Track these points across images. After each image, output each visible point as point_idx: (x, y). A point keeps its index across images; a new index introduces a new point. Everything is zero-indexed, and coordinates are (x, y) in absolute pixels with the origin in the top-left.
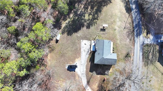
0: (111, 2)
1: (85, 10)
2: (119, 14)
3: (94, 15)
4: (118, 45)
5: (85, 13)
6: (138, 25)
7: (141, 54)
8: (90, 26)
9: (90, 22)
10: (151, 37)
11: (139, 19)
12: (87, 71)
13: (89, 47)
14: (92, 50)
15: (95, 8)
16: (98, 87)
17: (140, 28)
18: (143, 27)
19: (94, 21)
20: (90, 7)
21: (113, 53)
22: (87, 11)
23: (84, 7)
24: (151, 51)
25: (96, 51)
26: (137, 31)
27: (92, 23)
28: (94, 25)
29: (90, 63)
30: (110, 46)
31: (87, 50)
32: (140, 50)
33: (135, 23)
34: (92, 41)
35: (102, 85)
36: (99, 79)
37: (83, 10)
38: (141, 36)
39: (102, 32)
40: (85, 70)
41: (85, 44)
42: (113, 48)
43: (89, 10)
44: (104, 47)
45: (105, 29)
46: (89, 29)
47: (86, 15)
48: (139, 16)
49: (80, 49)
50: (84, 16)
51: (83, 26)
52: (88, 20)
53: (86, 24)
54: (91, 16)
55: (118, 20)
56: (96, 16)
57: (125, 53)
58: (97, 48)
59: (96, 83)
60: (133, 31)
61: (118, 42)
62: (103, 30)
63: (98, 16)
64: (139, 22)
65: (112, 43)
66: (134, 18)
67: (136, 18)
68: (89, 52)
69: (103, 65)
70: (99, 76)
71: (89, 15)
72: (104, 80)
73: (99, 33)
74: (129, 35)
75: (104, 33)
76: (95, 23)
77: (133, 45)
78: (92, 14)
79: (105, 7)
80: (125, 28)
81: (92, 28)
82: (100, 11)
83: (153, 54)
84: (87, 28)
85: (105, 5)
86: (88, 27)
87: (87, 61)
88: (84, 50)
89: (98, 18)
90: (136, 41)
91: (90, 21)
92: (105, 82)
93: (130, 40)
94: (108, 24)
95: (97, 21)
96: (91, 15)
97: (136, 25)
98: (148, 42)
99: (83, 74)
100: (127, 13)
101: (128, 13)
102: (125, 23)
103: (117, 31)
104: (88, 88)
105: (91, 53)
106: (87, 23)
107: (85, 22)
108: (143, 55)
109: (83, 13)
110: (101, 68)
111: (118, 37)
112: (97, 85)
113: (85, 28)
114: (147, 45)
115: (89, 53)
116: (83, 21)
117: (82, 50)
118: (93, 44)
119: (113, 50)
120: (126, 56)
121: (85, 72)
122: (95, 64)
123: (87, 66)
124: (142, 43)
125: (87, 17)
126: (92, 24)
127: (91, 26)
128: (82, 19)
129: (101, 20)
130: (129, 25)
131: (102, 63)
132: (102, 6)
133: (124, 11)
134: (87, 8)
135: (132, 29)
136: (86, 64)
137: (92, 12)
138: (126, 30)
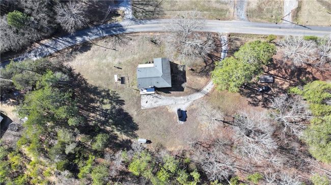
0: (79, 74)
1: (98, 110)
3: (103, 97)
4: (142, 57)
7: (148, 22)
8: (121, 100)
9: (114, 101)
12: (184, 95)
13: (149, 96)
14: (154, 92)
15: (92, 96)
16: (202, 76)
19: (111, 95)
20: (91, 104)
21: (153, 62)
22: (98, 108)
23: (93, 112)
25: (154, 87)
27: (115, 98)
28: (117, 94)
29: (172, 92)
30: (145, 68)
31: (155, 99)
32: (143, 24)
34: (141, 93)
35: (198, 71)
36: (191, 77)
37: (98, 113)
38: (122, 23)
39: (126, 81)
40: (182, 97)
41: (147, 102)
42: (147, 63)
43: (96, 105)
44: (148, 76)
45: (121, 78)
46: (124, 101)
47: (104, 109)
48: (93, 29)
49: (155, 108)
50: (107, 110)
51: (122, 110)
52: (112, 105)
53: (117, 107)
54: (105, 101)
55: (104, 61)
56: (103, 93)
57: (150, 46)
58: (150, 87)
59: (197, 80)
60: (116, 36)
61: (136, 57)
62: (122, 80)
63: (104, 91)
64: (103, 29)
65: (140, 66)
66: (97, 37)
68: (157, 95)
69: (171, 73)
70: (187, 78)
71: (104, 104)
73: (128, 86)
75: (126, 78)
76: (114, 94)
78: (101, 99)
79: (88, 82)
80: (115, 50)
81: (122, 96)
82: (96, 88)
83: (146, 4)
84: (124, 104)
86: (122, 102)
87: (170, 96)
88: (155, 102)
89: (106, 90)
90: (132, 30)
92: (194, 68)
93: (131, 40)
94: (113, 74)
95: (110, 92)
96: (102, 101)
98: (130, 13)
99: (188, 99)
102: (107, 50)
103: (121, 61)
104: (205, 89)
105: (157, 93)
106: (116, 105)
107: (114, 107)
108: (149, 19)
109: (103, 112)
110: (176, 77)
111: (130, 58)
112: (199, 79)
113: (124, 107)
115: (159, 96)
116: (114, 111)
117: (156, 105)
118: (145, 91)
119: (150, 63)
120: (155, 43)
121: (186, 98)
122: (172, 84)
123: (176, 96)
125: (107, 107)
126: (117, 98)
127: (119, 99)
128: (111, 112)
129: (108, 85)
131: (170, 76)
134: (94, 108)
136: (173, 97)
137: (98, 100)
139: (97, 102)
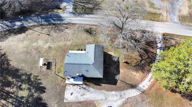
1: (11, 97)
2: (25, 42)
3: (23, 81)
4: (74, 44)
5: (17, 96)
6: (47, 19)
7: (86, 16)
8: (41, 87)
9: (34, 87)
10: (64, 4)
11: (37, 17)
12: (116, 90)
13: (76, 86)
14: (81, 83)
15: (10, 79)
16: (137, 71)
17: (51, 17)
18: (50, 13)
19: (32, 79)
20: (7, 89)
21: (85, 50)
22: (13, 94)
23: (5, 99)
24: (83, 5)
25: (83, 76)
26: (54, 20)
27: (35, 84)
28: (39, 79)
29: (103, 85)
30: (75, 54)
31: (82, 91)
32: (81, 17)
33: (43, 23)
34: (67, 82)
35: (133, 65)
36: (126, 70)
37: (10, 100)
38: (62, 15)
39: (53, 67)
40: (114, 93)
41: (72, 94)
42: (79, 50)
43: (11, 90)
44: (76, 62)
45: (48, 63)
46: (45, 88)
47: (20, 96)
48: (34, 17)
49: (80, 102)
50: (22, 98)
51: (40, 99)
52: (30, 91)
53: (36, 95)
54: (24, 86)
55: (35, 44)
56: (24, 77)
57: (85, 35)
58: (77, 75)
59: (131, 74)
60: (54, 24)
61: (69, 43)
62: (48, 65)
63: (26, 74)
64: (42, 18)
65: (70, 52)
66: (36, 24)
67: (36, 22)
68: (84, 86)
69: (104, 64)
70: (121, 71)
71: (21, 89)
72: (126, 63)
73: (54, 72)
74: (60, 30)
75: (54, 64)
76: (36, 79)
77: (74, 25)
78: (20, 83)
79: (11, 63)
80: (49, 35)
81: (44, 83)
82: (17, 70)
84: (44, 92)
85: (8, 64)
86: (42, 90)
87: (100, 90)
88: (82, 95)
89: (28, 73)
90: (70, 21)
91: (32, 87)
92: (129, 61)
93: (67, 28)
94: (39, 57)
95: (32, 76)
96: (21, 85)
97: (45, 21)
98: (71, 8)
99: (121, 96)
100: (27, 32)
101: (27, 30)
102: (41, 34)
103: (51, 46)
104: (141, 86)
105: (86, 84)
106: (35, 92)
107: (32, 95)
108: (88, 14)
109: (17, 100)
110: (109, 68)
111: (61, 44)
112: (134, 73)
113: (44, 96)
114: (75, 9)
115: (87, 87)
116: (30, 100)
117: (82, 99)
118: (72, 81)
119: (82, 50)
120: (90, 33)
121: (118, 93)
122: (104, 76)
123: (108, 90)
124: (72, 14)
125: (24, 93)
126: (37, 84)
127: (41, 85)
128: (27, 101)
129: (31, 69)
130: (45, 30)
131: (102, 65)
132: (7, 68)
133: (23, 35)
134: (8, 93)
135: (52, 26)
136: (104, 91)
137: (16, 85)
138: (53, 33)
139: (13, 87)
